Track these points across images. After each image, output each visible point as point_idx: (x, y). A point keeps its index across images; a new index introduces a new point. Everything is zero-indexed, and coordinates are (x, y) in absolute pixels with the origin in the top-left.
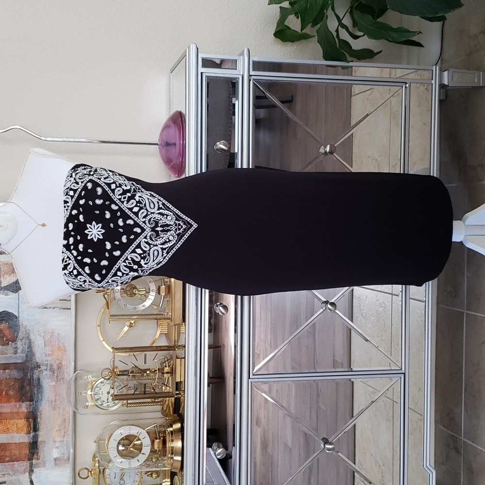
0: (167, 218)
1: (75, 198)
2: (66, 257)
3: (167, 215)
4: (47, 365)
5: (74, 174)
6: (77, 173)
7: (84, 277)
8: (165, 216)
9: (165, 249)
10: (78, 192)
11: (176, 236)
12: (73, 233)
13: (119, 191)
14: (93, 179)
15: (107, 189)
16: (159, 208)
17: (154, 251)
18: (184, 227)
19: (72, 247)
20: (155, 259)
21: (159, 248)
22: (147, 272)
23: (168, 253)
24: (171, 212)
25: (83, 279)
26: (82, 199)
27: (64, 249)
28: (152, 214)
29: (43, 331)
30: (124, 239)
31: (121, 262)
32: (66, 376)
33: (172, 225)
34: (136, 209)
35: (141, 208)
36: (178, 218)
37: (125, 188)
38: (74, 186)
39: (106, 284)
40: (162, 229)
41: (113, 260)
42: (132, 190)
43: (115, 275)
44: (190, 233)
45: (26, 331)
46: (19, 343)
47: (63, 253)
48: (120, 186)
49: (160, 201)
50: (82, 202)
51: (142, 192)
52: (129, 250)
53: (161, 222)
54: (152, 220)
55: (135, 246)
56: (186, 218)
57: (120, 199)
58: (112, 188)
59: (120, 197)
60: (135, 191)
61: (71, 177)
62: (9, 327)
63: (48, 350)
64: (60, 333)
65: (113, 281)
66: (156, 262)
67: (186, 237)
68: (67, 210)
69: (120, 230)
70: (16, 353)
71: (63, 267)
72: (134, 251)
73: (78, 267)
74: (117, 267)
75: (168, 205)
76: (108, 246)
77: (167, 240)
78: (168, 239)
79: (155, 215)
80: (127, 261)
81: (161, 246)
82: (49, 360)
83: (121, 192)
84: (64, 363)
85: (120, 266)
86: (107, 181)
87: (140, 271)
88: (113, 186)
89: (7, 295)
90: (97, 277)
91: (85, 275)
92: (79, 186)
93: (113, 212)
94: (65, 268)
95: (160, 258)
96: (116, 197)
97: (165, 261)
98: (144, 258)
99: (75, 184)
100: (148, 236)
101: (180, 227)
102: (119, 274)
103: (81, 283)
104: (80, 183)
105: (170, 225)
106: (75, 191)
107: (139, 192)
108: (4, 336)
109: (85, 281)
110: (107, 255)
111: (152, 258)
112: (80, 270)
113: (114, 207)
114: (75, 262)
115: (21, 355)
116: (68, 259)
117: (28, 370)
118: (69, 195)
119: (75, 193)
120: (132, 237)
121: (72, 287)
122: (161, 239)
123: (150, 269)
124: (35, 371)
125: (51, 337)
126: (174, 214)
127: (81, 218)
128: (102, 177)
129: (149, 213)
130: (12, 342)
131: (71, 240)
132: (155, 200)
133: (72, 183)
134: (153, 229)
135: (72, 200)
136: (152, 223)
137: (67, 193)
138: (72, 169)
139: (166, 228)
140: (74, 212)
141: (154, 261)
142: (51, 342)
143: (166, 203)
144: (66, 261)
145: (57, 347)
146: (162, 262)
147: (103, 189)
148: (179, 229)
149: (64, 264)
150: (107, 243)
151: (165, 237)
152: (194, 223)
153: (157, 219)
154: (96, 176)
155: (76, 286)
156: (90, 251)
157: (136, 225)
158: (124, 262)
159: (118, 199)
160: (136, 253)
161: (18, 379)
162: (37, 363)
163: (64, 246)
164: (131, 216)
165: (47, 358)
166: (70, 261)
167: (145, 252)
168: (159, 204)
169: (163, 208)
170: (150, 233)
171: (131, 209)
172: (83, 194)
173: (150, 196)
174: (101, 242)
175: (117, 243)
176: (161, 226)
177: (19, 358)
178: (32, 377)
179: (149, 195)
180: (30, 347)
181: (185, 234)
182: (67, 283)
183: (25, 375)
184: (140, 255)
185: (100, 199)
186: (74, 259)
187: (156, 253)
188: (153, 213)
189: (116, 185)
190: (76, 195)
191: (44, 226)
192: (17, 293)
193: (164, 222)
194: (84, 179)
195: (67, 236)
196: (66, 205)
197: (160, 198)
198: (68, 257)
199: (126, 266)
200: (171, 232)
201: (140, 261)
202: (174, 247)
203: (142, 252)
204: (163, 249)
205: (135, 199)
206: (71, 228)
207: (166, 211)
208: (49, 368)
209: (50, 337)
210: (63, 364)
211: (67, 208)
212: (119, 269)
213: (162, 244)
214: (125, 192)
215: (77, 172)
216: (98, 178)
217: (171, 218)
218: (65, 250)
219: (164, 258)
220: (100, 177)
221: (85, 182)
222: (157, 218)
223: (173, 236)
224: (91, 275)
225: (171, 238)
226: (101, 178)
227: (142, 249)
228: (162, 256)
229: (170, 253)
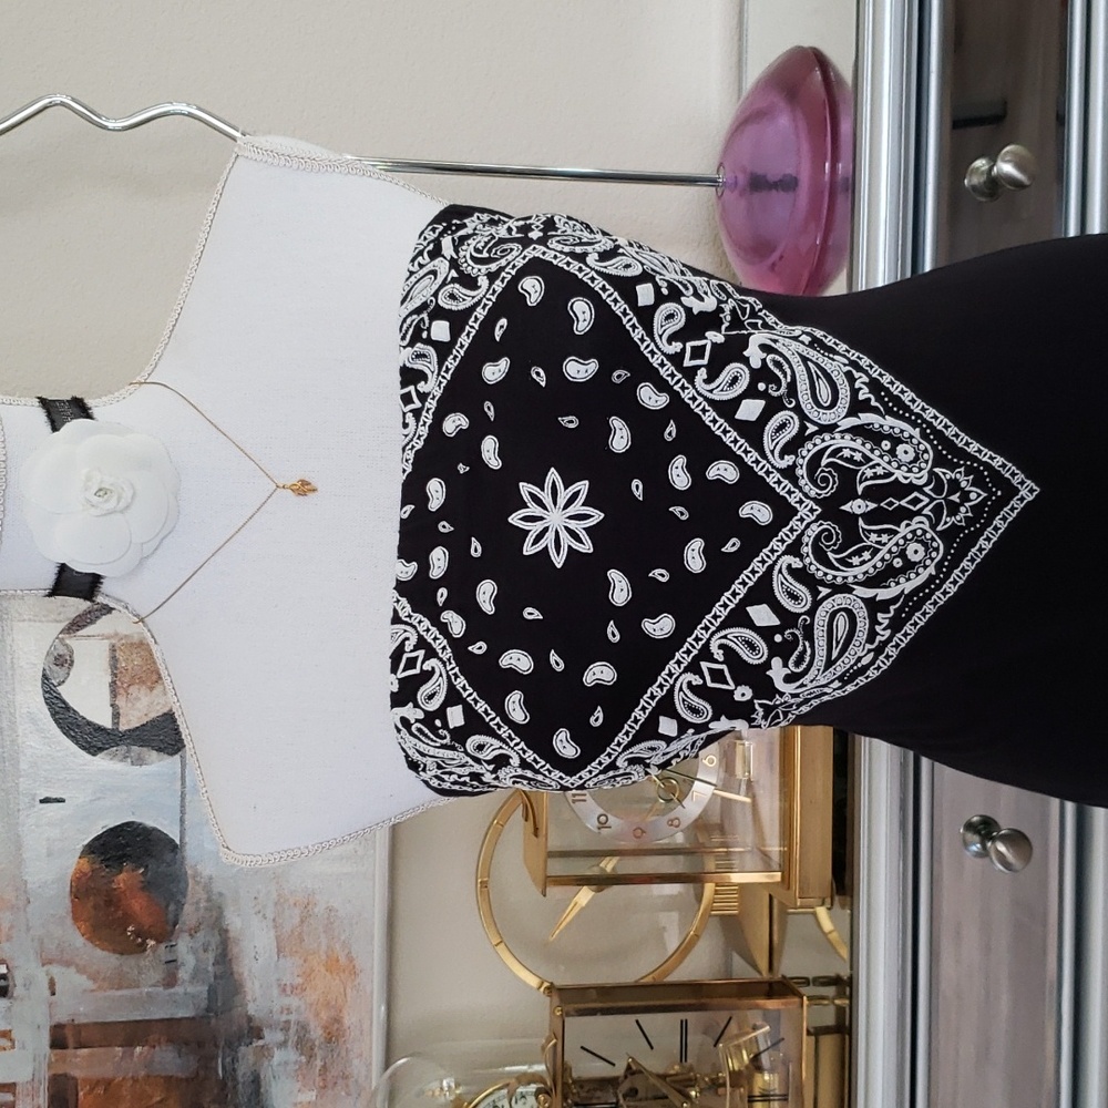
0: (892, 452)
1: (459, 352)
2: (413, 640)
3: (896, 441)
4: (286, 1027)
5: (447, 242)
6: (463, 239)
7: (497, 743)
8: (886, 445)
9: (884, 606)
10: (473, 326)
11: (939, 543)
12: (445, 527)
13: (668, 320)
14: (548, 257)
15: (619, 307)
16: (857, 407)
17: (833, 615)
18: (977, 495)
19: (442, 594)
20: (835, 654)
21: (855, 600)
22: (786, 714)
23: (896, 625)
24: (914, 425)
25: (493, 747)
26: (495, 359)
27: (404, 601)
28: (827, 436)
29: (274, 895)
30: (694, 558)
31: (677, 671)
32: (357, 1066)
33: (919, 489)
34: (750, 410)
35: (773, 406)
36: (947, 454)
37: (697, 307)
38: (452, 297)
39: (601, 777)
40: (872, 506)
41: (642, 661)
42: (727, 317)
43: (649, 731)
44: (1003, 527)
45: (209, 900)
46: (183, 946)
47: (396, 620)
48: (675, 294)
49: (859, 369)
50: (494, 372)
51: (765, 325)
52: (717, 609)
53: (869, 473)
54: (824, 461)
55: (743, 591)
56: (986, 455)
57: (676, 359)
58: (641, 303)
59: (676, 347)
60: (736, 323)
61: (436, 252)
62: (147, 886)
63: (290, 971)
64: (335, 905)
65: (632, 761)
66: (840, 668)
67: (985, 544)
68: (417, 413)
69: (677, 510)
70: (170, 981)
71: (395, 688)
72: (739, 618)
73: (470, 694)
74: (660, 694)
75: (897, 388)
76: (620, 590)
77: (898, 563)
78: (902, 554)
79: (838, 442)
80: (704, 665)
81: (869, 593)
82: (293, 1008)
83: (679, 322)
84: (349, 1020)
85: (671, 691)
86: (614, 267)
87: (760, 711)
88: (645, 294)
89: (140, 761)
90: (563, 743)
91: (505, 731)
92: (479, 293)
93: (647, 425)
94: (404, 694)
95: (859, 650)
96: (659, 347)
97: (884, 664)
98: (783, 651)
99: (457, 289)
100: (807, 540)
101: (955, 498)
102: (667, 726)
103: (477, 768)
104: (483, 282)
105: (912, 487)
106: (458, 320)
107: (754, 326)
108: (127, 918)
109: (501, 762)
110: (613, 633)
111: (821, 653)
112: (481, 707)
113: (650, 397)
114: (455, 669)
115: (190, 989)
116: (421, 653)
117: (216, 1046)
118: (428, 341)
119: (456, 332)
120: (732, 546)
121: (435, 783)
122: (866, 555)
123: (806, 701)
124: (243, 1048)
125: (302, 922)
126: (924, 436)
127: (489, 448)
128: (589, 249)
129: (812, 428)
130: (159, 941)
131: (439, 560)
132: (836, 367)
133: (444, 284)
134: (830, 509)
135: (441, 364)
136: (825, 480)
137: (418, 330)
138: (437, 220)
139: (891, 502)
140: (454, 423)
141: (830, 663)
142: (302, 940)
143: (886, 379)
144: (411, 663)
145: (324, 957)
146: (866, 668)
147: (601, 307)
148: (953, 510)
149: (401, 675)
150: (615, 575)
151: (885, 545)
152: (1021, 476)
153: (850, 460)
154: (559, 247)
155: (455, 777)
156: (532, 614)
157: (751, 485)
158: (693, 668)
159: (669, 357)
160: (749, 624)
161: (179, 1080)
162: (250, 1019)
163: (402, 587)
164: (727, 440)
165: (286, 1001)
166: (433, 662)
167: (788, 619)
168: (857, 385)
169: (874, 403)
170: (815, 529)
171: (727, 409)
172: (498, 334)
173: (811, 345)
174: (585, 572)
175: (661, 575)
176: (870, 494)
177: (185, 1000)
178: (231, 1072)
179: (807, 339)
180: (224, 957)
181: (980, 533)
182: (413, 766)
183: (207, 1062)
184: (766, 633)
185: (584, 356)
186: (449, 653)
187: (842, 623)
188: (831, 428)
189: (657, 288)
190: (465, 339)
191: (304, 494)
192: (177, 757)
193: (880, 471)
194: (503, 262)
195: (414, 540)
196: (411, 388)
197: (854, 355)
198: (421, 643)
199: (700, 691)
200: (915, 523)
201: (767, 665)
202: (929, 596)
203: (775, 621)
204: (874, 606)
205: (746, 361)
206: (435, 504)
207: (890, 421)
208: (293, 1038)
209: (297, 920)
210: (347, 1021)
211: (417, 404)
212: (666, 706)
213: (870, 582)
214: (698, 324)
215: (462, 232)
216: (572, 255)
217: (911, 456)
218: (405, 608)
219: (879, 651)
220: (578, 250)
221: (507, 275)
222: (847, 453)
223: (924, 544)
224: (536, 736)
225: (915, 552)
226: (585, 254)
227: (777, 608)
228: (871, 639)
229: (907, 628)
